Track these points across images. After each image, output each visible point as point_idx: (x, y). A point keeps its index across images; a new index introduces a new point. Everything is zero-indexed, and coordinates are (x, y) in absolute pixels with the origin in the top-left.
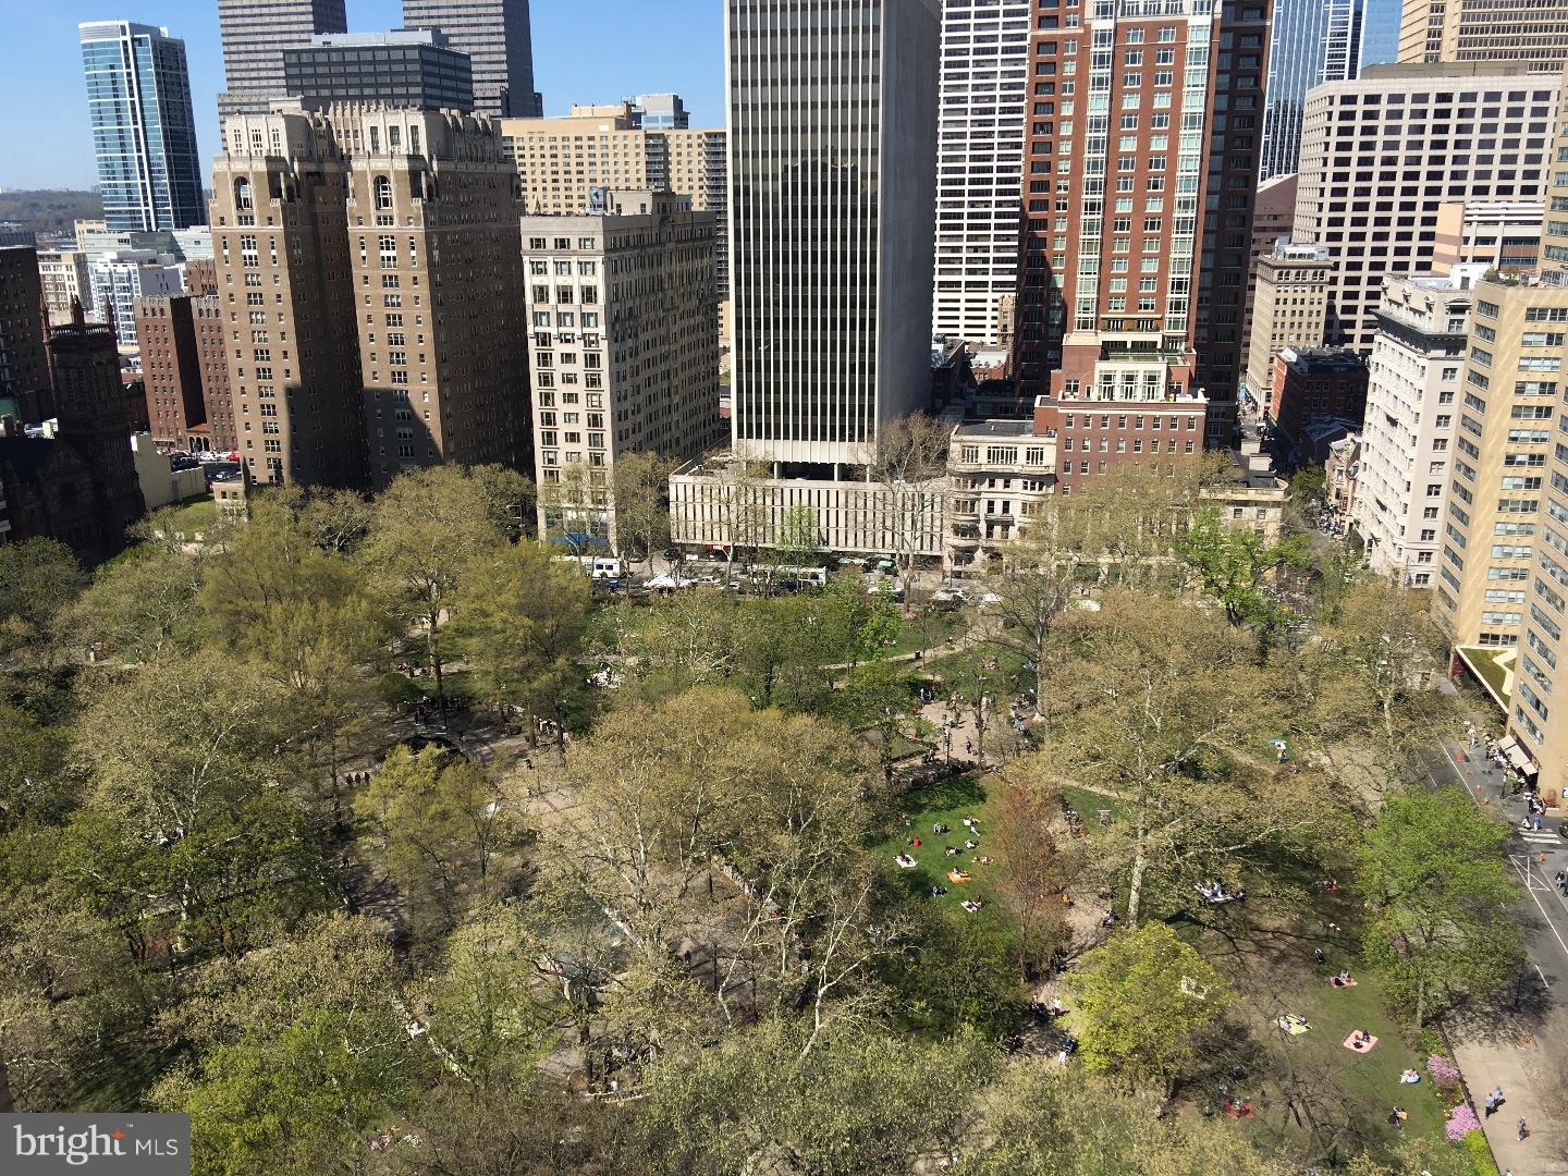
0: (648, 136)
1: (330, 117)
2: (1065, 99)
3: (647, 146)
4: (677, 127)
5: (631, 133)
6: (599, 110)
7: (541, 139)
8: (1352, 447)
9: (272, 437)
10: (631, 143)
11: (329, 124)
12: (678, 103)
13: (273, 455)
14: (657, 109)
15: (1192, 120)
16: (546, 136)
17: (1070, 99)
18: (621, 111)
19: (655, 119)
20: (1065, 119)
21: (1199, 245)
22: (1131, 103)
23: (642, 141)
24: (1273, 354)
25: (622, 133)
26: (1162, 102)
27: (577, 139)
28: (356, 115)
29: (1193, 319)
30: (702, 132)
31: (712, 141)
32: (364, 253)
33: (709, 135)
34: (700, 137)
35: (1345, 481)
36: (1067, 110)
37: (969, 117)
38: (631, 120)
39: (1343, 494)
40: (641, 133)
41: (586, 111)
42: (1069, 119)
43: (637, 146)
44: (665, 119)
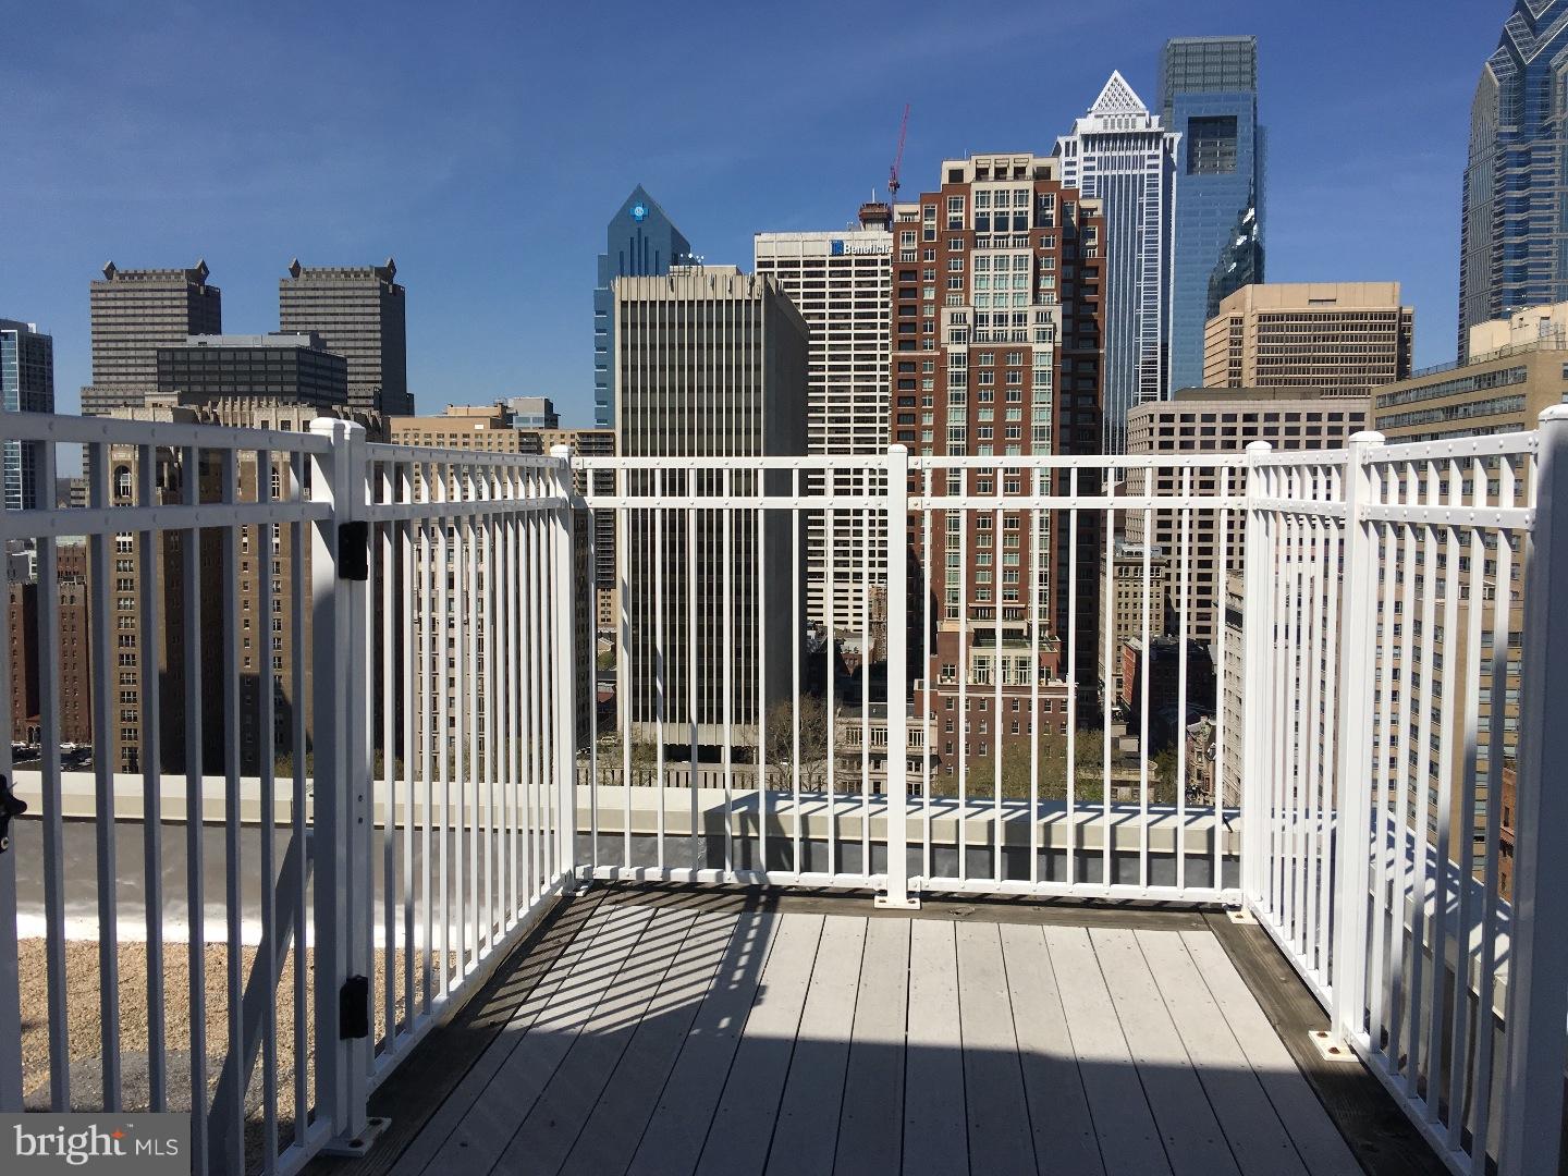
0: (522, 435)
1: (218, 410)
2: (926, 411)
3: (521, 443)
4: (547, 427)
5: (506, 432)
6: (474, 411)
7: (416, 436)
8: (1207, 730)
9: (129, 725)
10: (506, 441)
11: (217, 417)
12: (549, 406)
13: (129, 744)
14: (529, 410)
15: (1041, 431)
16: (422, 433)
17: (930, 411)
18: (497, 412)
19: (526, 420)
20: (925, 428)
21: (1055, 543)
22: (986, 416)
23: (516, 439)
24: (1121, 644)
25: (496, 432)
26: (1014, 416)
27: (452, 436)
28: (245, 410)
29: (1054, 608)
30: (575, 432)
31: (585, 440)
32: (245, 540)
33: (581, 435)
34: (573, 436)
35: (1204, 761)
36: (928, 421)
37: (827, 425)
38: (504, 420)
39: (1204, 774)
40: (515, 433)
41: (462, 411)
42: (930, 428)
43: (511, 444)
44: (536, 420)
